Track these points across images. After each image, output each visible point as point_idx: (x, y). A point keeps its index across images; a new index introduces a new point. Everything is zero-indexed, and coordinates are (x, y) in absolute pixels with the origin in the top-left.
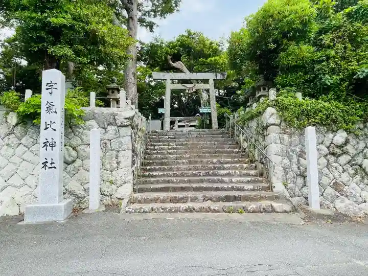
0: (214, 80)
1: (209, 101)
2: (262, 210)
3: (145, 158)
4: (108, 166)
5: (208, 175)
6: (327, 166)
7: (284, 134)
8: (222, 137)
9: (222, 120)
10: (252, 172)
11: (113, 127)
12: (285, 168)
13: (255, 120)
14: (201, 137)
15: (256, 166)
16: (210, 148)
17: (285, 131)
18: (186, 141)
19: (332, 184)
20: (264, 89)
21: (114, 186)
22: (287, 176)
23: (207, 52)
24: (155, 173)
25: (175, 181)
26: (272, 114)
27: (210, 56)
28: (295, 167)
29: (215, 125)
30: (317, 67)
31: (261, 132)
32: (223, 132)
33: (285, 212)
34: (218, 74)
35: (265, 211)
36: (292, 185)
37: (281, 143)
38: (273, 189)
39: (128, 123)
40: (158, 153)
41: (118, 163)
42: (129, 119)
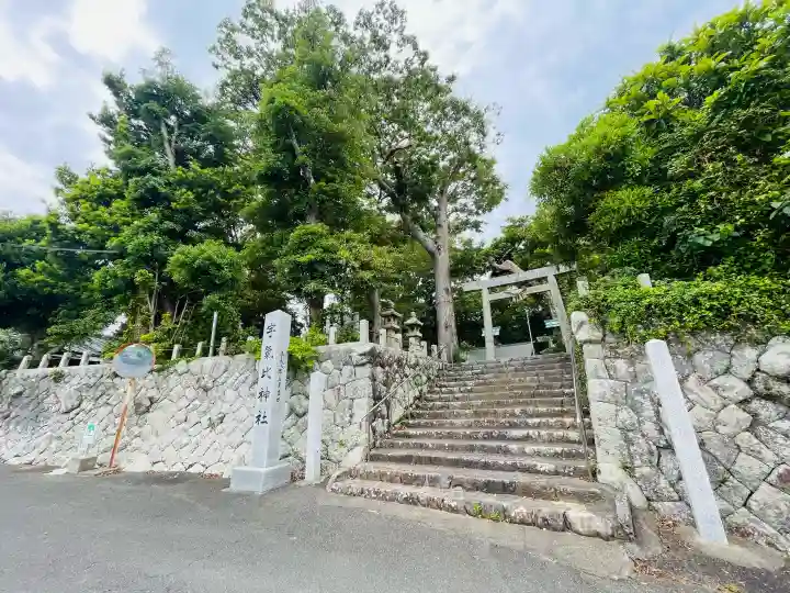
0: (555, 276)
2: (540, 521)
3: (417, 406)
4: (338, 421)
5: (490, 437)
6: (751, 428)
7: (616, 358)
11: (349, 367)
12: (624, 430)
16: (525, 388)
17: (616, 352)
19: (773, 477)
21: (344, 450)
22: (632, 449)
24: (411, 432)
26: (582, 323)
28: (649, 428)
30: (667, 220)
33: (598, 535)
34: (561, 266)
35: (546, 524)
36: (646, 470)
37: (611, 377)
38: (598, 476)
39: (365, 360)
40: (440, 399)
41: (351, 416)
42: (364, 354)
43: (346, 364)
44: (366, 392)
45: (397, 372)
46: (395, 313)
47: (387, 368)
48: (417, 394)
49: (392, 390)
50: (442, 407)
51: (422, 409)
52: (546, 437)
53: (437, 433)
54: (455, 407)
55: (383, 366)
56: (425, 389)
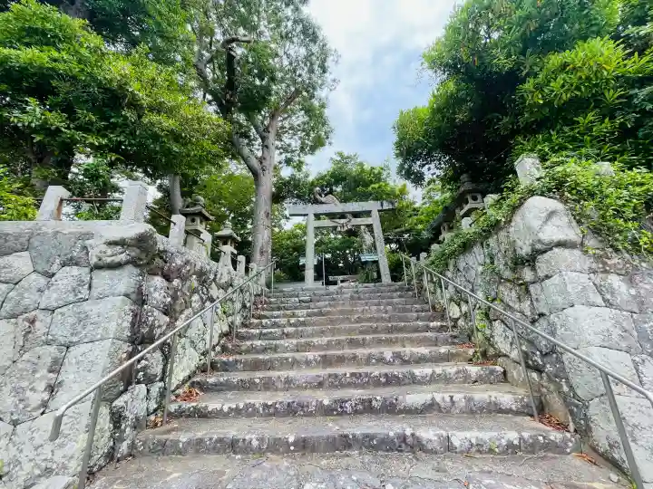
0: (379, 211)
1: (374, 245)
3: (224, 349)
7: (606, 272)
8: (400, 296)
9: (397, 270)
10: (506, 398)
13: (477, 249)
14: (359, 298)
15: (505, 373)
16: (377, 320)
17: (605, 264)
18: (330, 305)
20: (475, 199)
23: (366, 177)
24: (213, 404)
25: (255, 443)
26: (551, 215)
27: (371, 182)
29: (386, 278)
31: (507, 274)
32: (401, 289)
34: (384, 202)
37: (609, 304)
39: (123, 257)
40: (262, 336)
41: (51, 389)
42: (121, 243)
43: (71, 262)
44: (113, 326)
45: (194, 291)
46: (204, 211)
47: (176, 282)
48: (225, 328)
49: (180, 324)
50: (264, 350)
51: (232, 352)
52: (463, 403)
53: (266, 406)
54: (286, 350)
55: (167, 278)
56: (238, 320)
